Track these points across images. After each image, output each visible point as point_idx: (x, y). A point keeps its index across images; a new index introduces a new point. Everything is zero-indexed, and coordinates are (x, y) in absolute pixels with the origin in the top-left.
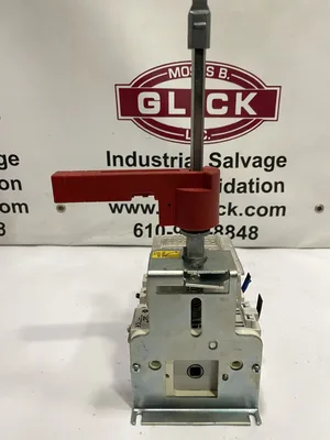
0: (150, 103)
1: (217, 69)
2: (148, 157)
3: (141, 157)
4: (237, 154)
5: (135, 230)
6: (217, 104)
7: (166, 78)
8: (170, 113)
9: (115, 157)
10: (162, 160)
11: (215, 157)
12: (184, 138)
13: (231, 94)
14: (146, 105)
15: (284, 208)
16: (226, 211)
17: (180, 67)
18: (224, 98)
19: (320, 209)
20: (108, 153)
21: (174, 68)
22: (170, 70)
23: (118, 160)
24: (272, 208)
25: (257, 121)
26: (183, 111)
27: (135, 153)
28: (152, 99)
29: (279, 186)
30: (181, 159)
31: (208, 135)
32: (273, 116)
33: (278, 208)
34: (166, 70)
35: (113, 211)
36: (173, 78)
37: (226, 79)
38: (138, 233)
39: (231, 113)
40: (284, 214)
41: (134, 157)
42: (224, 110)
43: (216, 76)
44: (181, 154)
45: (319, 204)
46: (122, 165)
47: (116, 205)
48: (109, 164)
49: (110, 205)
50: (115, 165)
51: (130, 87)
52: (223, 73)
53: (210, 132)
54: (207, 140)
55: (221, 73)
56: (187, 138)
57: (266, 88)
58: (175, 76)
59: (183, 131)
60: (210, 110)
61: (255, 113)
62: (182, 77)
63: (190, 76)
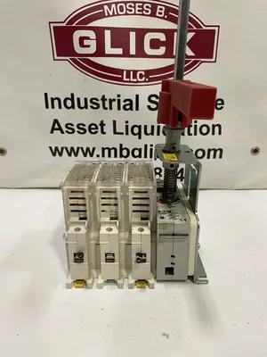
0: (86, 42)
1: (154, 7)
2: (86, 99)
3: (79, 99)
6: (155, 44)
7: (102, 16)
8: (106, 53)
9: (53, 100)
10: (100, 102)
11: (153, 99)
12: (121, 80)
14: (82, 45)
15: (221, 150)
17: (116, 4)
18: (162, 37)
19: (255, 151)
20: (46, 95)
21: (109, 5)
22: (106, 7)
23: (56, 102)
24: (209, 151)
25: (195, 62)
26: (120, 51)
27: (72, 95)
28: (88, 38)
29: (217, 129)
30: (119, 101)
31: (146, 76)
32: (212, 58)
33: (215, 151)
34: (101, 7)
35: (54, 155)
36: (109, 16)
37: (163, 18)
40: (221, 157)
41: (72, 100)
42: (162, 50)
43: (153, 15)
44: (119, 96)
45: (254, 146)
46: (60, 107)
47: (56, 148)
48: (47, 107)
49: (50, 148)
50: (53, 107)
51: (64, 25)
52: (160, 10)
53: (148, 73)
54: (145, 81)
55: (158, 11)
56: (125, 79)
57: (204, 28)
58: (111, 13)
59: (120, 72)
60: (148, 50)
61: (193, 54)
62: (118, 15)
63: (126, 14)
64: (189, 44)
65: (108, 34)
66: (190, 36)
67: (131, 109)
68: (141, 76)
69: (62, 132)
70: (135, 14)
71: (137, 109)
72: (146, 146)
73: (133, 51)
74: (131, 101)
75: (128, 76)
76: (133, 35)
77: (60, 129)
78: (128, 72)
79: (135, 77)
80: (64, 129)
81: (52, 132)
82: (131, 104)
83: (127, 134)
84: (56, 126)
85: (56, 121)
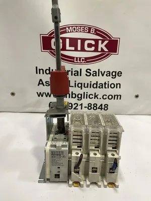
1: (90, 29)
3: (52, 70)
4: (99, 70)
5: (50, 105)
6: (90, 45)
7: (65, 32)
8: (67, 49)
9: (40, 70)
11: (88, 71)
12: (73, 62)
13: (96, 41)
15: (120, 96)
16: (93, 96)
17: (72, 27)
18: (93, 43)
19: (137, 96)
20: (37, 67)
21: (69, 28)
22: (67, 28)
24: (115, 96)
25: (108, 54)
26: (73, 48)
27: (49, 68)
29: (118, 85)
30: (72, 71)
31: (85, 60)
32: (116, 52)
33: (118, 96)
34: (65, 28)
35: (39, 96)
36: (68, 32)
37: (94, 34)
39: (96, 50)
40: (120, 99)
41: (49, 70)
42: (93, 48)
43: (89, 32)
44: (72, 69)
45: (136, 94)
46: (43, 73)
47: (40, 93)
48: (37, 73)
49: (37, 93)
50: (40, 73)
51: (47, 36)
52: (93, 30)
53: (86, 59)
54: (85, 63)
55: (91, 31)
56: (75, 61)
57: (113, 39)
58: (69, 31)
59: (73, 58)
60: (86, 48)
61: (107, 51)
62: (73, 32)
63: (77, 32)
64: (105, 46)
65: (68, 41)
66: (106, 42)
67: (78, 75)
68: (83, 60)
69: (44, 85)
70: (80, 32)
71: (81, 75)
72: (84, 93)
73: (79, 48)
74: (78, 71)
75: (77, 60)
76: (79, 41)
77: (43, 84)
78: (77, 58)
79: (80, 60)
80: (45, 84)
81: (38, 85)
82: (78, 73)
83: (75, 87)
84: (41, 83)
85: (41, 80)
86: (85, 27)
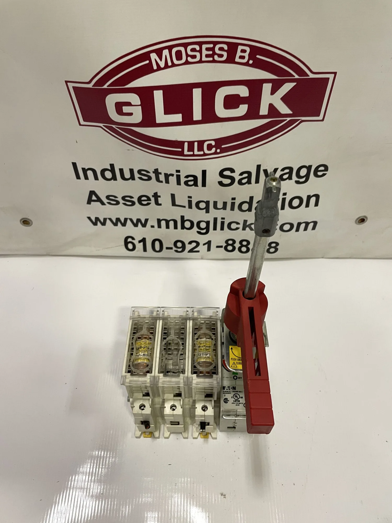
0: (126, 109)
2: (131, 170)
4: (259, 167)
5: (126, 243)
7: (148, 70)
10: (152, 175)
11: (227, 173)
12: (182, 154)
14: (120, 112)
16: (241, 226)
17: (170, 48)
18: (243, 91)
19: (362, 220)
20: (74, 165)
21: (159, 52)
22: (154, 56)
23: (89, 173)
24: (299, 224)
25: (292, 122)
26: (178, 118)
27: (112, 166)
28: (129, 104)
29: (313, 200)
30: (178, 176)
31: (217, 146)
32: (318, 115)
33: (307, 224)
34: (146, 56)
35: (95, 224)
36: (159, 68)
37: (247, 64)
38: (130, 246)
41: (113, 171)
42: (243, 109)
44: (178, 171)
46: (96, 179)
47: (97, 219)
49: (89, 218)
50: (86, 178)
51: (90, 86)
52: (242, 53)
53: (219, 142)
54: (216, 153)
55: (239, 54)
56: (186, 152)
57: (312, 76)
58: (162, 64)
59: (180, 144)
60: (220, 111)
61: (289, 112)
62: (174, 65)
63: (187, 63)
64: (284, 99)
65: (158, 96)
66: (287, 87)
67: (196, 185)
68: (210, 147)
69: (103, 204)
70: (201, 61)
71: (204, 185)
74: (195, 177)
75: (191, 148)
76: (197, 94)
77: (99, 200)
78: (191, 144)
79: (201, 148)
80: (105, 201)
81: (89, 203)
82: (195, 180)
83: (190, 207)
84: (94, 198)
85: (92, 193)
86: (215, 43)
